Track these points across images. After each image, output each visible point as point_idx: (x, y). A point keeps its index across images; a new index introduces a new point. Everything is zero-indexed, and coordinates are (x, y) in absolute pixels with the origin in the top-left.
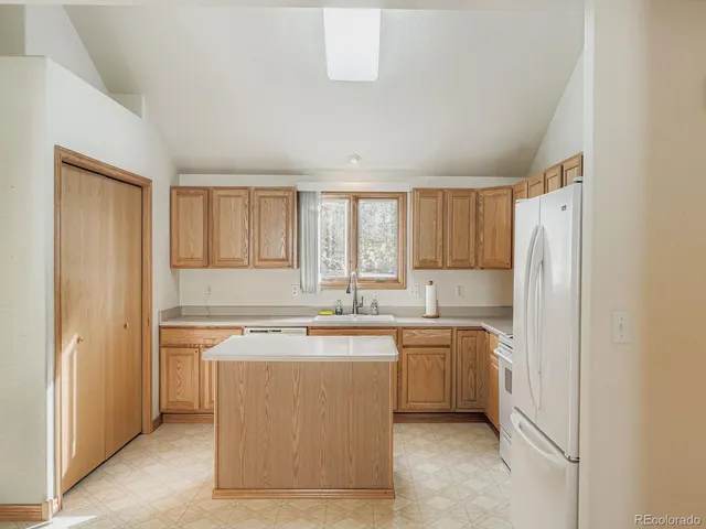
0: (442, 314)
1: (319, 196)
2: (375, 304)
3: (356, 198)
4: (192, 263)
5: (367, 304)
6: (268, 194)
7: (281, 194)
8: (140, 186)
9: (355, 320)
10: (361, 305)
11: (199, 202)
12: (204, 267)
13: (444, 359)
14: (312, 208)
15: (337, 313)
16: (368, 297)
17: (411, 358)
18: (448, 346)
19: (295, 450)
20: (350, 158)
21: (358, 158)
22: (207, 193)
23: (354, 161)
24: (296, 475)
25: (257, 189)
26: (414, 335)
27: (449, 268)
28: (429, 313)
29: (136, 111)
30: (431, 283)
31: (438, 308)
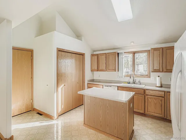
0: (163, 86)
1: (123, 53)
2: (139, 82)
3: (134, 53)
4: (94, 70)
5: (137, 81)
6: (110, 54)
7: (113, 54)
8: (83, 55)
9: (133, 86)
10: (135, 82)
11: (96, 57)
12: (97, 71)
13: (162, 101)
14: (122, 57)
15: (128, 83)
16: (137, 79)
17: (149, 99)
18: (163, 97)
19: (101, 120)
20: (131, 42)
21: (133, 42)
22: (97, 55)
23: (132, 43)
24: (101, 127)
25: (108, 53)
26: (150, 92)
27: (165, 72)
28: (157, 86)
29: (81, 40)
30: (159, 76)
31: (161, 84)
